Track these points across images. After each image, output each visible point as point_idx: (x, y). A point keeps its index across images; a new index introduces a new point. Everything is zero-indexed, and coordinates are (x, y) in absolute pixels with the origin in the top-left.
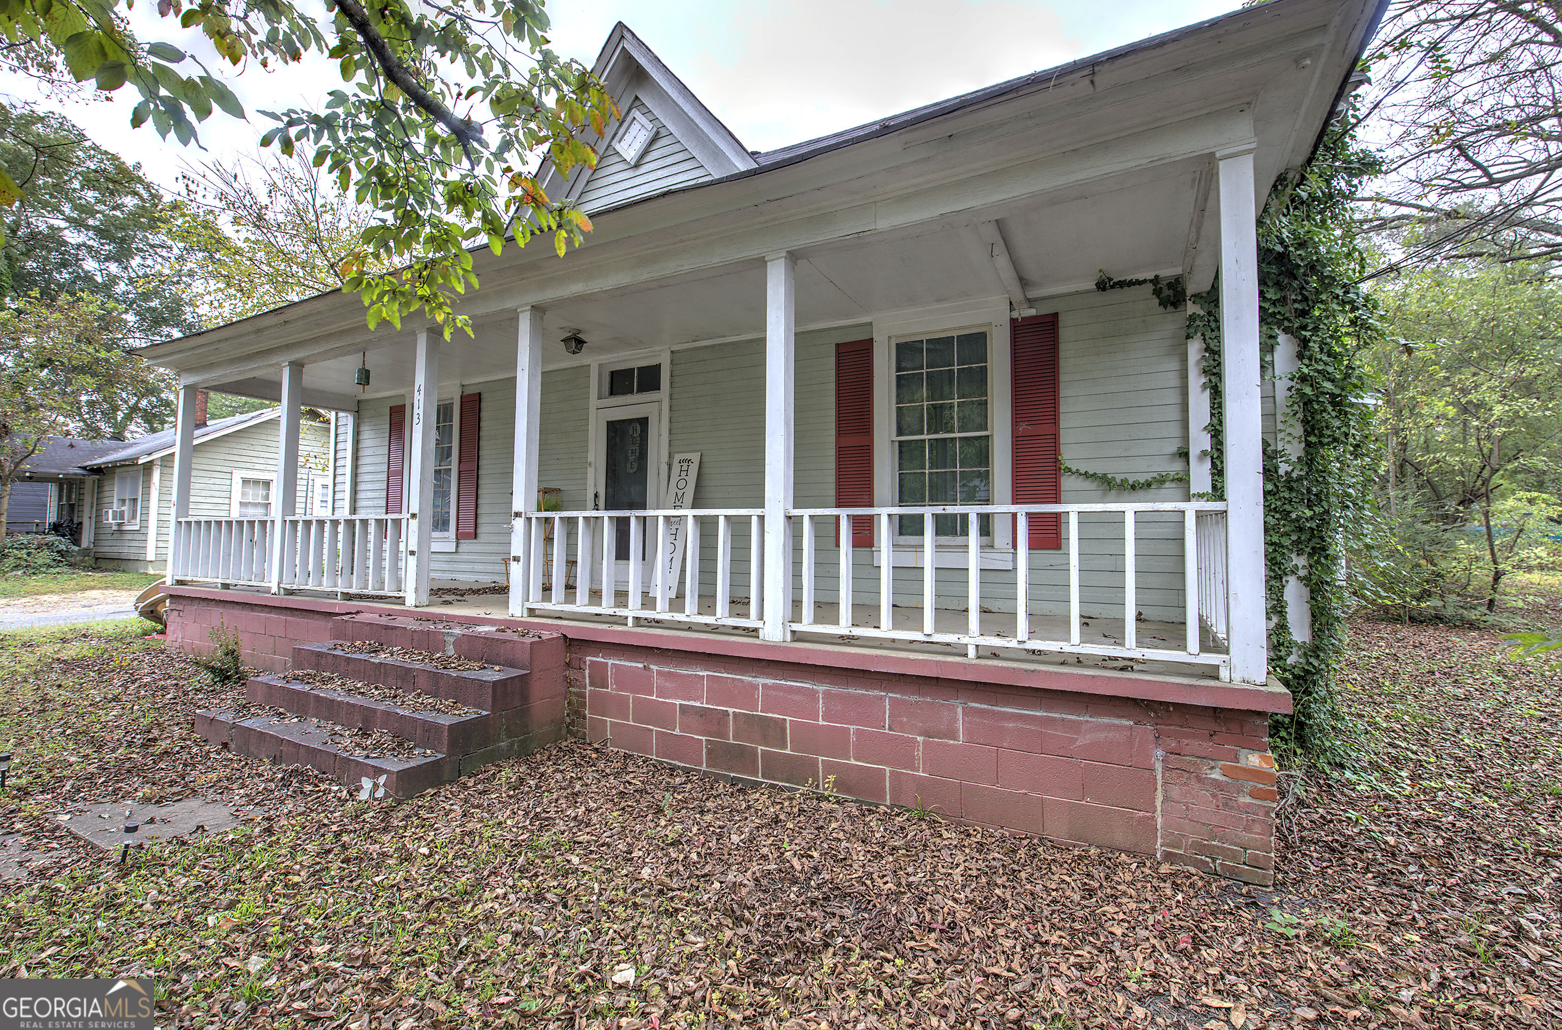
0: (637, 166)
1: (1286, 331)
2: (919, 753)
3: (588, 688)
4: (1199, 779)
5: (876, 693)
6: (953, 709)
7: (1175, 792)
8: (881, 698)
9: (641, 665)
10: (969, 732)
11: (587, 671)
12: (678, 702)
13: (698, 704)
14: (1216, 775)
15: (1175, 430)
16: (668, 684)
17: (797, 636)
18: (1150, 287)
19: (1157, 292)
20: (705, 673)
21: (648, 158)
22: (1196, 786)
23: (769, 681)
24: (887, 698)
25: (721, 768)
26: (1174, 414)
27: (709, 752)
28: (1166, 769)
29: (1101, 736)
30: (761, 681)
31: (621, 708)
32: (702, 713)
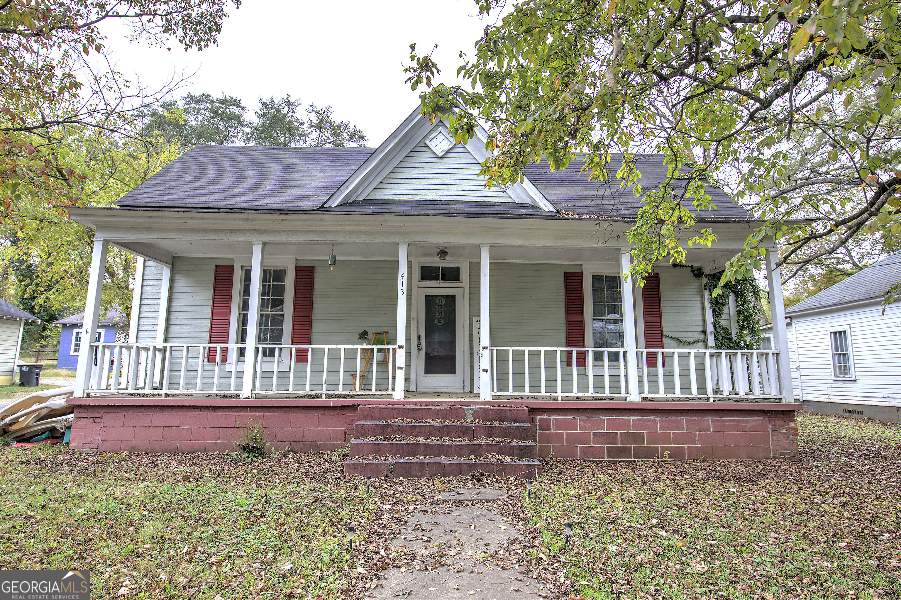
0: (442, 158)
1: (732, 291)
2: (697, 438)
3: (538, 431)
4: (780, 433)
5: (680, 418)
6: (708, 421)
7: (774, 437)
8: (682, 419)
9: (570, 417)
10: (713, 428)
11: (538, 424)
12: (592, 432)
13: (602, 431)
14: (784, 431)
15: (700, 323)
16: (586, 424)
17: (644, 398)
18: (690, 269)
19: (693, 271)
20: (605, 418)
21: (450, 155)
22: (779, 435)
23: (636, 418)
24: (684, 419)
25: (614, 458)
26: (700, 317)
27: (608, 451)
28: (772, 431)
29: (754, 423)
30: (631, 418)
31: (559, 438)
32: (604, 435)
